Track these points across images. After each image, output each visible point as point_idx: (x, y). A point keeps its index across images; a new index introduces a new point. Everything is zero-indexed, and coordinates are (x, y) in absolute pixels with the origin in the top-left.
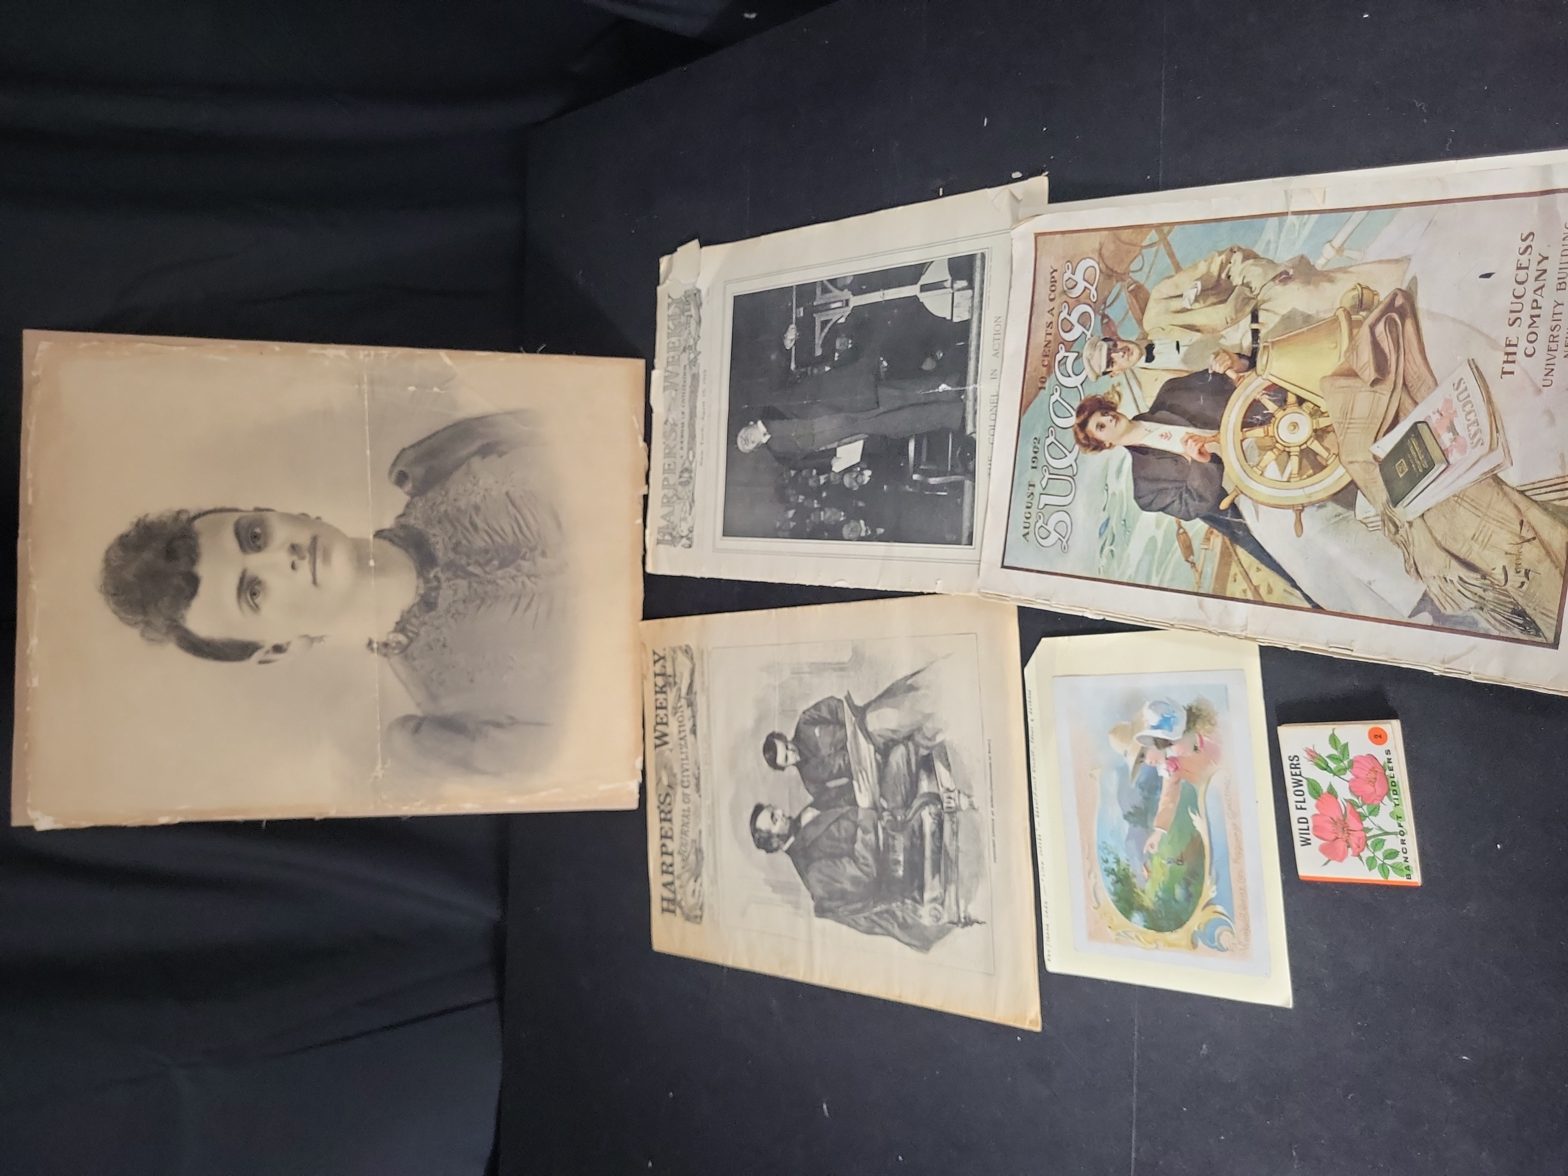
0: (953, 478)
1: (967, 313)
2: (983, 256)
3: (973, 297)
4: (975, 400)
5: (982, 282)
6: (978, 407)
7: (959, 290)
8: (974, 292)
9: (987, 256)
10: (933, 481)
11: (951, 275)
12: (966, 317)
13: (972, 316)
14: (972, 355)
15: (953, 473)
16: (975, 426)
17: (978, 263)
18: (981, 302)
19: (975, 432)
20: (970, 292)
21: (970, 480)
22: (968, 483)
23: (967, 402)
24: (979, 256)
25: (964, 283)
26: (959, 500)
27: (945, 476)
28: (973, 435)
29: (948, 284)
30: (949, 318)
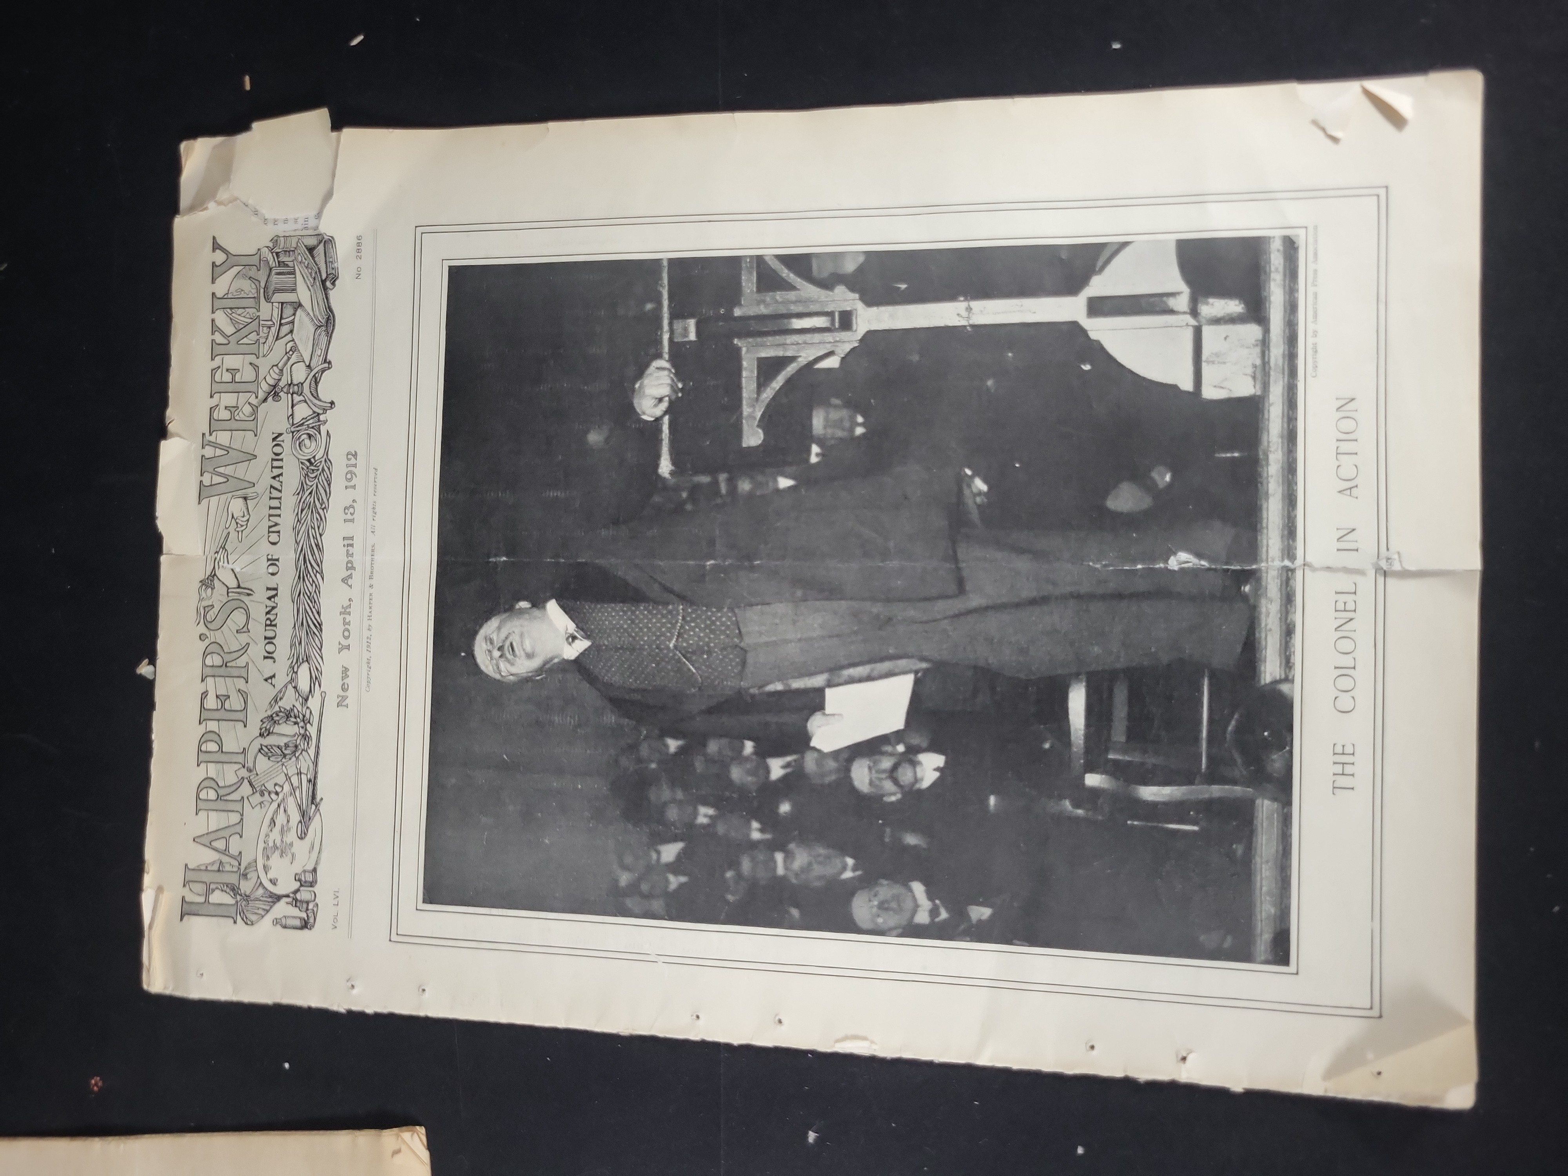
0: (1216, 791)
1: (1250, 381)
2: (1290, 246)
3: (1264, 344)
4: (1288, 599)
5: (1292, 307)
6: (1298, 618)
7: (1217, 321)
8: (1266, 331)
9: (1301, 243)
10: (1149, 793)
11: (1189, 282)
12: (1245, 388)
13: (1266, 386)
14: (1274, 487)
15: (1212, 778)
16: (1288, 663)
17: (1276, 260)
18: (1291, 356)
19: (1288, 680)
20: (1253, 331)
21: (1274, 799)
22: (1265, 808)
23: (1263, 602)
24: (1276, 246)
25: (1234, 307)
26: (1239, 849)
27: (1191, 782)
28: (1285, 688)
29: (1182, 303)
30: (1186, 384)
